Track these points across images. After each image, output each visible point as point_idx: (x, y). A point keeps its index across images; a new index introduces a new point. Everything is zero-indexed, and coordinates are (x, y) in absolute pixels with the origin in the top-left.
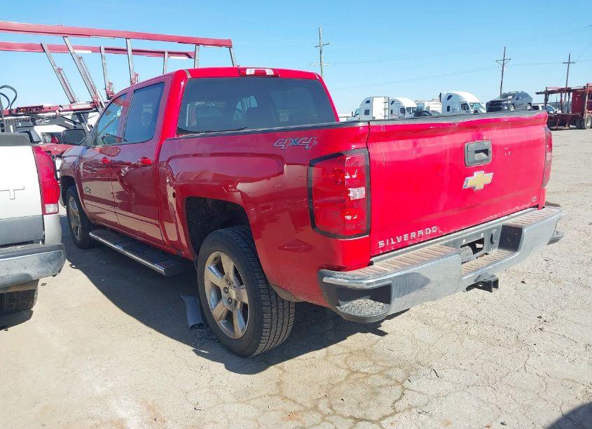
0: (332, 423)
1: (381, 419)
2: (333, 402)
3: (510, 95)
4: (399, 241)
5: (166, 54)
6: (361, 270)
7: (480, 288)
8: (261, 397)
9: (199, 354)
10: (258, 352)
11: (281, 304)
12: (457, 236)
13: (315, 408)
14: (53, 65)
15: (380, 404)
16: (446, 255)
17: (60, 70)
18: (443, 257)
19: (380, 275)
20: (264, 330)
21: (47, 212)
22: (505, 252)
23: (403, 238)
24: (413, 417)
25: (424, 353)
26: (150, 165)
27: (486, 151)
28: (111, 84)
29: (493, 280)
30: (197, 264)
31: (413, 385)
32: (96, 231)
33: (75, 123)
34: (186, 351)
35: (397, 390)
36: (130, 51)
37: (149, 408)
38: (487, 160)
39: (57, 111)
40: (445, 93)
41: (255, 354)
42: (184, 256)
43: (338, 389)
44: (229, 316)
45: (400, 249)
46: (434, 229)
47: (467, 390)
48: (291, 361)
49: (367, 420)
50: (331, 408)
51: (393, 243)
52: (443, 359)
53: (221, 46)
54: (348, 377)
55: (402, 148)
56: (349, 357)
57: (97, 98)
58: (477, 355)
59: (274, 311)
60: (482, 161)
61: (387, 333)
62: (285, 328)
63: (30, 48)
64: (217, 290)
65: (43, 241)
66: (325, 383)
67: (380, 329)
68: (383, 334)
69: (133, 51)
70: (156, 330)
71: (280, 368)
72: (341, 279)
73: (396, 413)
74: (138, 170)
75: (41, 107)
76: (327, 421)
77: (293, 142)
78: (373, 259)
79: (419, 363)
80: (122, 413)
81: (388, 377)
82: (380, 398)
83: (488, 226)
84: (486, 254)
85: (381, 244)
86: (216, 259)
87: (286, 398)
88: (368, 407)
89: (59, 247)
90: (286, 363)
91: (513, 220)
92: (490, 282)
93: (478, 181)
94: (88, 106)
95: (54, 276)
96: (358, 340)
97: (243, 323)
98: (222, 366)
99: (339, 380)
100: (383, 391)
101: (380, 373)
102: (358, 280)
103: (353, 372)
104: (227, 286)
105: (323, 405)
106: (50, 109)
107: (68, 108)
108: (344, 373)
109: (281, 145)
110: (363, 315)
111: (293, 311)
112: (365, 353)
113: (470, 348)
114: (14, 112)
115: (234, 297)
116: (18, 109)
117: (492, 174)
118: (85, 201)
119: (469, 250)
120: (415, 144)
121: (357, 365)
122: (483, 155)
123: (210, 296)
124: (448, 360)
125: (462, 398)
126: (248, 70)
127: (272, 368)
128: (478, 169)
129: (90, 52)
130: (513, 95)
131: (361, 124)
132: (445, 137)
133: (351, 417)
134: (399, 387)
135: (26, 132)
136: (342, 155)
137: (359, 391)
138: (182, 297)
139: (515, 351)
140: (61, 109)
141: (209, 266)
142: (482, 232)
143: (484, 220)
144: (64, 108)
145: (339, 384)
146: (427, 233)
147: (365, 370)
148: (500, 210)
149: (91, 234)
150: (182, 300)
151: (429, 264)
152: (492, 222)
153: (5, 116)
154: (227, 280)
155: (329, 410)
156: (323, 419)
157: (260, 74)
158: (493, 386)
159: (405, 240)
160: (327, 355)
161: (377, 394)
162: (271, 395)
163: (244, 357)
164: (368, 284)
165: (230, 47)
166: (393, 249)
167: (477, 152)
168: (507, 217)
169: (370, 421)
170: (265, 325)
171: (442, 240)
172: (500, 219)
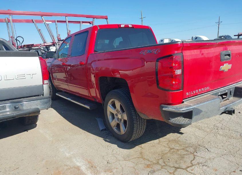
0: (166, 169)
1: (187, 168)
2: (165, 161)
3: (222, 36)
4: (194, 93)
5: (81, 22)
6: (179, 105)
7: (226, 113)
8: (134, 158)
9: (106, 141)
10: (131, 140)
11: (141, 120)
12: (217, 91)
13: (158, 163)
14: (37, 28)
15: (185, 162)
16: (214, 99)
17: (40, 30)
18: (213, 99)
19: (188, 107)
20: (134, 131)
21: (44, 83)
22: (236, 98)
23: (196, 92)
24: (201, 167)
25: (200, 141)
26: (84, 65)
27: (229, 55)
28: (59, 35)
29: (232, 110)
30: (103, 105)
31: (198, 154)
32: (58, 93)
33: (45, 51)
34: (100, 140)
35: (192, 156)
36: (67, 22)
37: (89, 162)
38: (230, 59)
39: (39, 46)
40: (194, 37)
41: (130, 141)
42: (97, 102)
43: (166, 155)
44: (118, 126)
45: (195, 96)
46: (208, 88)
47: (223, 157)
48: (145, 144)
49: (181, 168)
50: (164, 163)
51: (192, 93)
52: (210, 143)
53: (103, 18)
54: (170, 151)
55: (196, 53)
56: (169, 143)
57: (55, 40)
58: (224, 142)
59: (138, 123)
60: (227, 59)
61: (183, 133)
62: (142, 130)
63: (28, 21)
64: (112, 115)
65: (43, 95)
66: (161, 153)
67: (180, 131)
68: (182, 133)
69: (68, 22)
70: (86, 131)
71: (141, 147)
72: (171, 108)
73: (193, 165)
74: (74, 68)
75: (33, 45)
76: (163, 168)
77: (148, 51)
78: (183, 100)
79: (199, 145)
80: (78, 164)
81: (187, 151)
82: (185, 159)
83: (229, 87)
84: (228, 99)
85: (187, 94)
86: (112, 102)
87: (145, 159)
88: (180, 163)
89: (49, 97)
90: (142, 145)
91: (239, 85)
92: (231, 111)
93: (226, 67)
94: (51, 44)
95: (47, 109)
96: (171, 136)
97: (124, 128)
98: (116, 146)
99: (166, 152)
100: (185, 156)
101: (183, 149)
102: (179, 109)
103: (171, 149)
104: (117, 113)
105: (161, 162)
106: (37, 46)
107: (43, 45)
108: (168, 149)
109: (144, 53)
110: (181, 123)
111: (145, 123)
112: (175, 141)
113: (221, 139)
114: (23, 47)
115: (120, 117)
116: (24, 46)
117: (231, 65)
118: (54, 81)
119: (221, 97)
120: (201, 52)
121: (173, 146)
122: (228, 57)
123: (110, 117)
124: (212, 144)
125: (221, 160)
126: (122, 25)
127: (137, 147)
128: (226, 62)
129: (51, 22)
130: (224, 37)
131: (179, 43)
132: (212, 49)
133: (174, 167)
134: (192, 155)
135: (37, 51)
136: (172, 55)
137: (176, 157)
138: (96, 119)
139: (240, 141)
140: (41, 45)
141: (109, 105)
142: (227, 90)
143: (227, 85)
144: (42, 45)
145: (167, 153)
146: (205, 90)
147: (177, 148)
148: (234, 80)
149: (57, 94)
150: (96, 120)
151: (208, 102)
152: (231, 86)
153: (19, 48)
154: (117, 111)
155: (164, 164)
156: (162, 168)
157: (127, 27)
158: (233, 155)
159: (197, 92)
160: (160, 142)
161: (183, 157)
162: (138, 158)
163: (125, 142)
164: (183, 110)
165: (107, 19)
166: (192, 96)
167: (226, 55)
168: (236, 84)
169: (182, 169)
170: (134, 129)
171: (211, 93)
172: (234, 85)
